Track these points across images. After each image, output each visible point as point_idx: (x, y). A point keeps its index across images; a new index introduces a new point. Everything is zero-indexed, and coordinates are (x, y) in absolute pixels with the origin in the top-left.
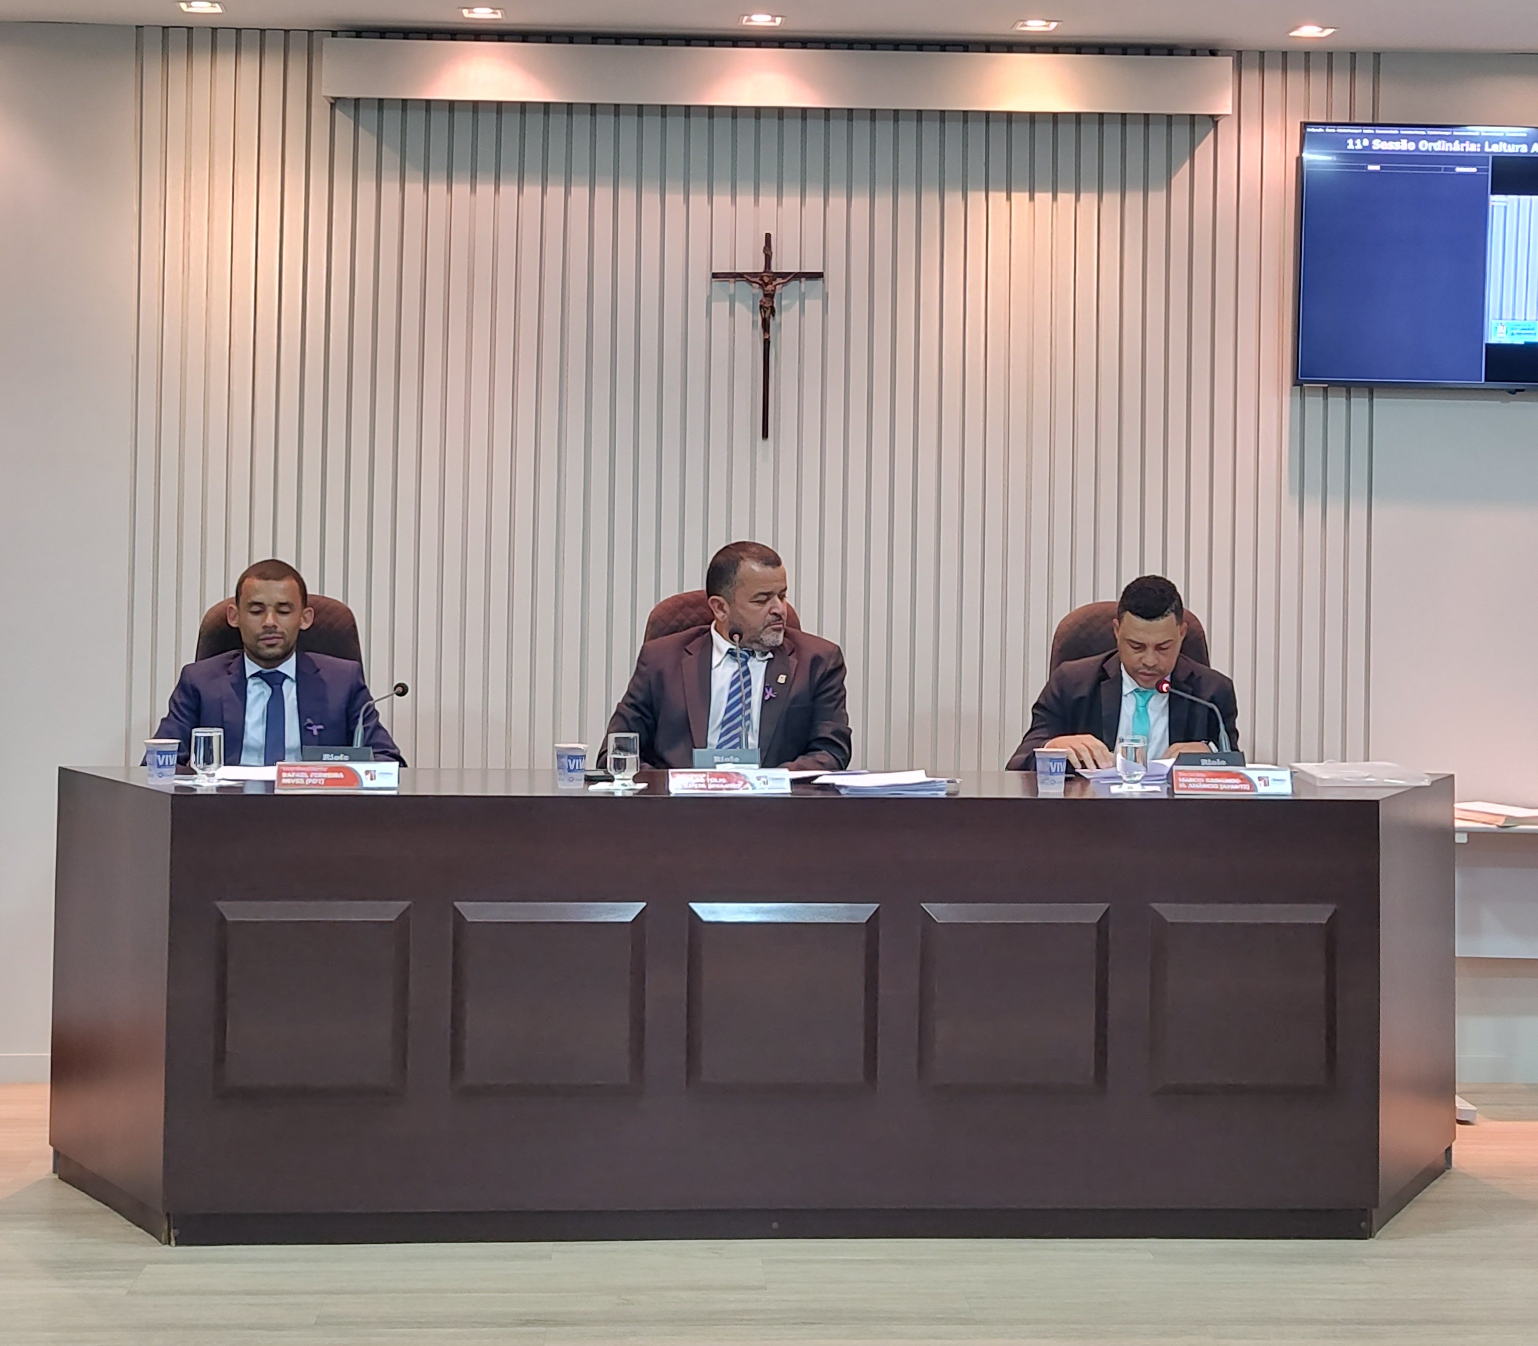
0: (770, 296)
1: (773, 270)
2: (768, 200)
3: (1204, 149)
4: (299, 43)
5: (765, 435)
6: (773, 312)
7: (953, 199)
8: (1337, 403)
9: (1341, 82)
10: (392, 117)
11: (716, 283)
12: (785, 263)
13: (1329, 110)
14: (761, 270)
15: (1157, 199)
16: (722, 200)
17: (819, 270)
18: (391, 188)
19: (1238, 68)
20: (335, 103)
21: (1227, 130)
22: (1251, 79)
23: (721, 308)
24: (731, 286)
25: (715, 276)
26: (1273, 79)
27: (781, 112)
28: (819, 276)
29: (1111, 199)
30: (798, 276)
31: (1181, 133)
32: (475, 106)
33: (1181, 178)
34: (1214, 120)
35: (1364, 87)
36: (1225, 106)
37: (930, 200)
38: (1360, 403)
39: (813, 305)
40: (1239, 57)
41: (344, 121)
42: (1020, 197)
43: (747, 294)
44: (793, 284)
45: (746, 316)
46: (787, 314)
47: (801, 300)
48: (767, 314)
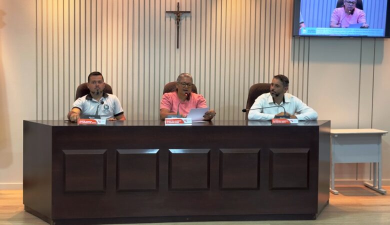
0: (179, 17)
1: (180, 10)
5: (178, 47)
6: (179, 20)
11: (167, 14)
12: (183, 9)
14: (177, 10)
17: (189, 11)
23: (168, 19)
24: (170, 14)
25: (167, 12)
28: (189, 12)
30: (185, 12)
38: (307, 41)
39: (188, 19)
43: (174, 17)
44: (184, 14)
45: (173, 21)
46: (183, 22)
47: (186, 17)
48: (178, 21)
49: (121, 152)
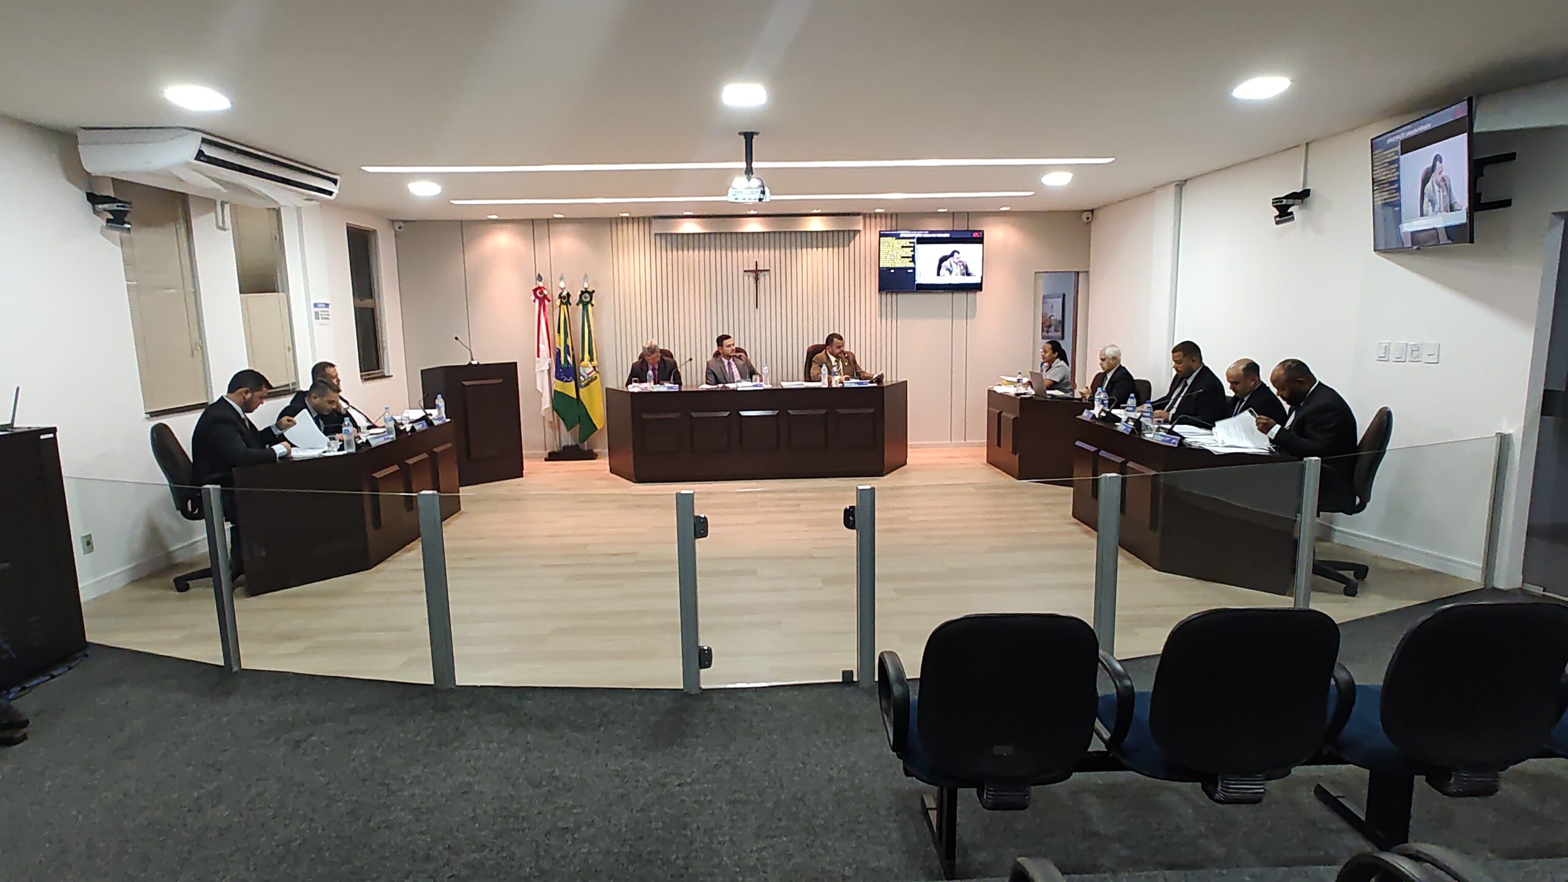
0: (757, 275)
1: (758, 268)
2: (756, 252)
3: (857, 237)
4: (647, 220)
5: (757, 306)
7: (799, 250)
8: (889, 296)
9: (889, 220)
10: (669, 238)
11: (745, 273)
12: (760, 268)
13: (886, 227)
14: (755, 269)
15: (846, 249)
16: (746, 252)
18: (669, 252)
19: (865, 218)
20: (656, 234)
21: (862, 233)
22: (868, 220)
23: (746, 278)
24: (748, 273)
25: (745, 271)
26: (873, 220)
27: (758, 233)
28: (768, 270)
29: (836, 249)
30: (764, 271)
31: (852, 234)
32: (688, 234)
33: (852, 244)
34: (859, 231)
35: (894, 221)
36: (860, 227)
37: (794, 251)
38: (894, 296)
39: (767, 277)
40: (865, 215)
41: (658, 238)
42: (815, 249)
43: (752, 275)
44: (763, 273)
45: (752, 280)
46: (762, 279)
47: (765, 276)
48: (757, 279)
49: (694, 414)
